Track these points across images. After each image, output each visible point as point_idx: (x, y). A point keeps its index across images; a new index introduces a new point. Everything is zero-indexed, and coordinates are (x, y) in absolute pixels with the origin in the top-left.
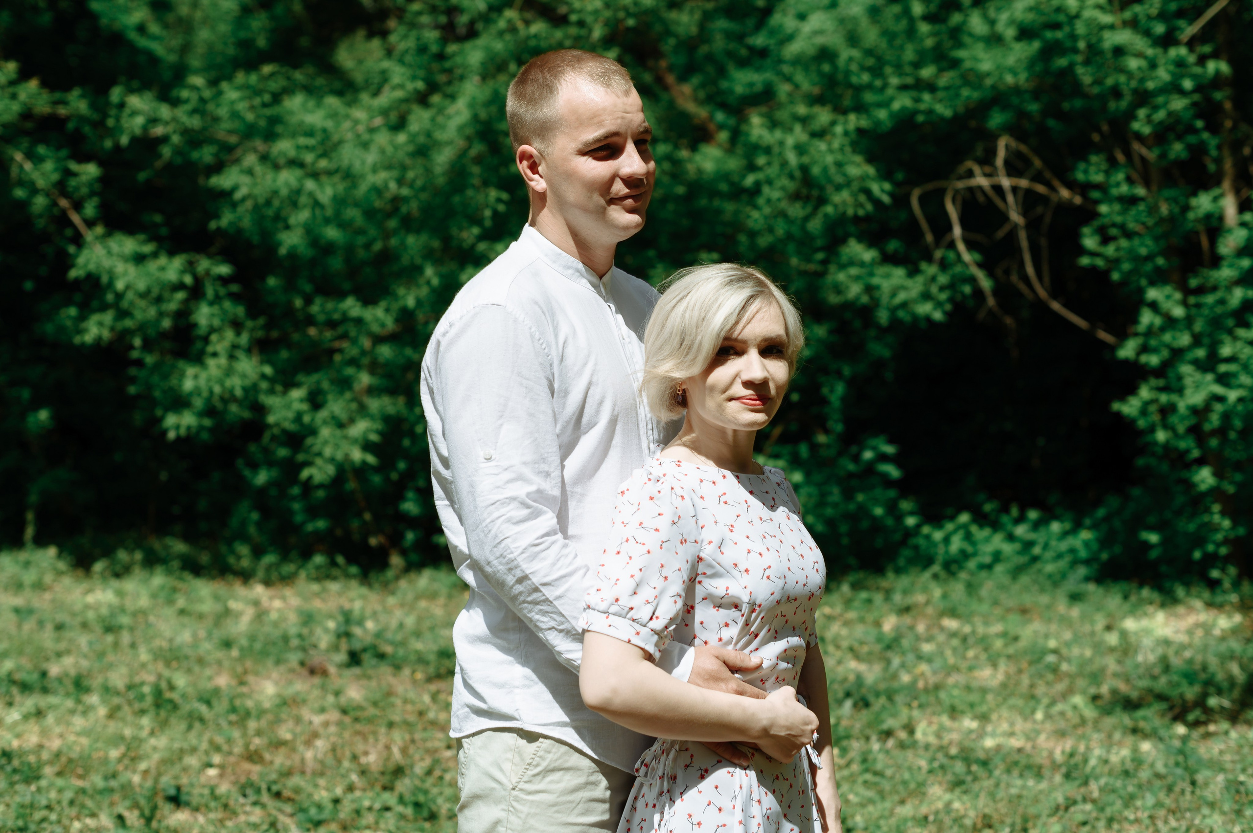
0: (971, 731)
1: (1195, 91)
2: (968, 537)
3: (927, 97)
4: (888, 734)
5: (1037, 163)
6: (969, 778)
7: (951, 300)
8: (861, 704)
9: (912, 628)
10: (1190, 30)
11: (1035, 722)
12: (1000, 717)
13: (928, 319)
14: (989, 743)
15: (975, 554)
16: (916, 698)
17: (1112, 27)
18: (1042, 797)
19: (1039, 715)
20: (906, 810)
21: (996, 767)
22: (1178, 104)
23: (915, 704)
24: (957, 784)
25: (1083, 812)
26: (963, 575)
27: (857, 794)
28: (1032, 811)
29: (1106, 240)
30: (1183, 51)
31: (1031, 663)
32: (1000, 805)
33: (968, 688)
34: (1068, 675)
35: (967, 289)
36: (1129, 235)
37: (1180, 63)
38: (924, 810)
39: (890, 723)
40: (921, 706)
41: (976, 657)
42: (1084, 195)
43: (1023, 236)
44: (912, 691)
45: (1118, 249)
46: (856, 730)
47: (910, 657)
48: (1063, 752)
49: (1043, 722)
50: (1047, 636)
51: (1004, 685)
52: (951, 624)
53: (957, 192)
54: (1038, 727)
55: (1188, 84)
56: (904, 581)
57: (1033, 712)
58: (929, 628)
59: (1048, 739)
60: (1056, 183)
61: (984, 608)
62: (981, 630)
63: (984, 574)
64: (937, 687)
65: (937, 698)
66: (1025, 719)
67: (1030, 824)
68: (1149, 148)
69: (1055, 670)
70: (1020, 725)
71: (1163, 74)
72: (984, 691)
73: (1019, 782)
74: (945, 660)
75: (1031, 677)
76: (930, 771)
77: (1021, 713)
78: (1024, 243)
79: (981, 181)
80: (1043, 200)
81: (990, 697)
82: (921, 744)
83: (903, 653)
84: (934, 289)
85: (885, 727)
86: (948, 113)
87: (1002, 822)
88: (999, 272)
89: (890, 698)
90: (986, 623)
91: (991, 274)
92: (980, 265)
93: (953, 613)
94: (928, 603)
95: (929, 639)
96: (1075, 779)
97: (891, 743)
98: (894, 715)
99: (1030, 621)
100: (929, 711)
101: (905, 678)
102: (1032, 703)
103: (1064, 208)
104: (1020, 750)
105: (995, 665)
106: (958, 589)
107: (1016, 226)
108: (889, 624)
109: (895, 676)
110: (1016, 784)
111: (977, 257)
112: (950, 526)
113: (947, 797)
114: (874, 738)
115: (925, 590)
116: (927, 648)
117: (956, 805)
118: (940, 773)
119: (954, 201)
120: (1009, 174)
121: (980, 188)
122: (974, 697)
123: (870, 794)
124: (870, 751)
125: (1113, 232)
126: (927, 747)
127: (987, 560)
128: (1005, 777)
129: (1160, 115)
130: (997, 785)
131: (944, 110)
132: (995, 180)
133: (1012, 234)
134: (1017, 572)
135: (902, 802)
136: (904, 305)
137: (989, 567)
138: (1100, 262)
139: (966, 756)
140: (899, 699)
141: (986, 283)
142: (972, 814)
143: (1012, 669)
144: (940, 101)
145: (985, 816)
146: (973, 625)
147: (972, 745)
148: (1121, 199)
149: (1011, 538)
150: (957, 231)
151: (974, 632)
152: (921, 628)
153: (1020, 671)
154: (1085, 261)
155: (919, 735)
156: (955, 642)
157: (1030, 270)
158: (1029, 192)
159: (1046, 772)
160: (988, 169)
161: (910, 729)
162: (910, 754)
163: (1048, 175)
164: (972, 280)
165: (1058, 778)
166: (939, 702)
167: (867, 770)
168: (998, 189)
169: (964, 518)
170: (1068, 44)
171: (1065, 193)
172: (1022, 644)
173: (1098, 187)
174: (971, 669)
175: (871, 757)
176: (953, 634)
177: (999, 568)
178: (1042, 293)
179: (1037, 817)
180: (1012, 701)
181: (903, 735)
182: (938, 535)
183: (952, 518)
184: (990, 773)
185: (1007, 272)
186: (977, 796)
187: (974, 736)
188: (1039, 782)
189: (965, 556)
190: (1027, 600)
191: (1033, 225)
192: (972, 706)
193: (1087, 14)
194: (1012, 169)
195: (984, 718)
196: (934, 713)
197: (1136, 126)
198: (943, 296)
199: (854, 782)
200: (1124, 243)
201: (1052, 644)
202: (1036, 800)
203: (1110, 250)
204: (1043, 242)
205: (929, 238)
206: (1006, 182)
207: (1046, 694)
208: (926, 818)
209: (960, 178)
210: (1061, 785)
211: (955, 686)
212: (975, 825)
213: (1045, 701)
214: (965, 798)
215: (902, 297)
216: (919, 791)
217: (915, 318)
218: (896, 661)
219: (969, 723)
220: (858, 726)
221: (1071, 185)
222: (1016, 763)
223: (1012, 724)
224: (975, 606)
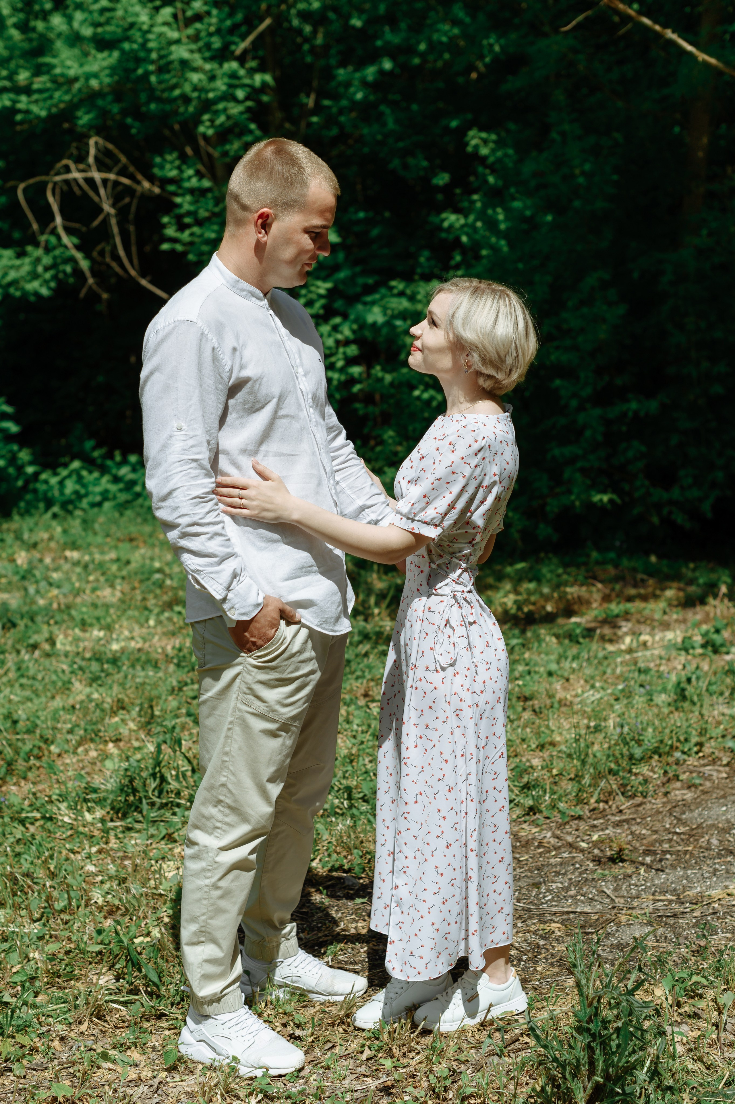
0: (100, 639)
1: (247, 98)
2: (80, 479)
3: (24, 98)
4: (35, 647)
5: (123, 159)
6: (103, 675)
7: (55, 277)
8: (9, 625)
9: (41, 560)
10: (240, 47)
11: (149, 627)
12: (121, 626)
13: (36, 294)
14: (115, 647)
15: (86, 495)
16: (52, 617)
17: (178, 42)
18: (160, 683)
19: (152, 623)
20: (58, 702)
21: (124, 664)
22: (235, 110)
23: (52, 622)
24: (94, 680)
25: (192, 690)
26: (78, 513)
27: (16, 695)
28: (154, 693)
29: (182, 227)
30: (234, 65)
31: (141, 581)
32: (129, 692)
33: (95, 606)
34: (172, 588)
35: (68, 269)
36: (199, 223)
37: (233, 75)
38: (71, 701)
39: (35, 638)
40: (56, 623)
41: (97, 580)
42: (162, 188)
43: (113, 221)
44: (47, 611)
45: (192, 234)
46: (8, 647)
47: (43, 584)
48: (173, 648)
49: (155, 627)
50: (152, 559)
51: (122, 601)
52: (75, 555)
53: (55, 184)
54: (152, 631)
55: (240, 94)
56: (30, 521)
57: (147, 620)
58: (54, 560)
59: (160, 639)
60: (139, 177)
61: (99, 539)
62: (97, 557)
63: (96, 510)
64: (68, 607)
65: (69, 615)
66: (142, 626)
67: (154, 703)
68: (214, 148)
69: (161, 585)
70: (137, 631)
71: (221, 85)
72: (107, 606)
73: (142, 674)
74: (73, 584)
75: (143, 592)
76: (72, 672)
77: (138, 622)
78: (115, 230)
79: (75, 174)
80: (129, 191)
81: (112, 611)
82: (61, 653)
83: (37, 582)
84: (40, 269)
85: (31, 641)
86: (43, 114)
87: (133, 704)
88: (95, 254)
89: (32, 620)
90: (102, 553)
91: (88, 256)
92: (78, 248)
93: (74, 546)
94: (51, 538)
95: (56, 570)
96: (183, 667)
97: (37, 653)
98: (38, 632)
99: (137, 547)
100: (64, 626)
101: (41, 602)
102: (146, 613)
103: (147, 198)
104: (139, 650)
105: (112, 586)
106: (75, 525)
107: (108, 214)
108: (22, 558)
109: (33, 602)
110: (140, 675)
111: (76, 241)
112: (64, 472)
113: (88, 690)
114: (23, 652)
115: (48, 528)
116: (55, 576)
117: (96, 696)
118: (80, 673)
119: (54, 194)
120: (99, 170)
121: (75, 180)
122: (99, 613)
123: (28, 693)
124: (23, 661)
125: (187, 220)
126: (66, 655)
127: (98, 499)
128: (131, 670)
129: (222, 119)
130: (126, 677)
131: (40, 111)
132: (89, 175)
133: (106, 222)
134: (122, 507)
135: (53, 697)
136: (14, 283)
137: (99, 504)
138: (179, 248)
139: (98, 658)
140: (39, 619)
141: (84, 264)
142: (109, 700)
143: (127, 588)
144: (36, 102)
145: (119, 700)
146: (91, 554)
147: (103, 649)
148: (192, 191)
149: (116, 479)
150: (59, 220)
151: (93, 561)
152: (48, 560)
153: (134, 589)
154: (165, 246)
155: (58, 646)
156: (78, 570)
157: (122, 253)
158: (116, 184)
159: (162, 665)
160: (81, 166)
161: (52, 641)
162: (53, 660)
163: (132, 169)
164: (72, 260)
165: (172, 668)
166: (72, 618)
167: (22, 676)
168: (90, 181)
169: (76, 464)
170: (142, 54)
171: (146, 184)
172: (133, 566)
173: (172, 181)
174: (94, 590)
175: (24, 666)
176: (77, 563)
177: (107, 505)
178: (133, 273)
179: (159, 697)
180: (130, 613)
181: (47, 647)
182: (54, 481)
183: (66, 465)
184: (119, 669)
185: (102, 253)
186: (111, 688)
187: (102, 642)
188: (157, 672)
189: (79, 496)
190: (133, 529)
191: (122, 214)
192: (98, 619)
193: (157, 29)
194: (102, 166)
195: (109, 628)
196: (68, 628)
197: (202, 129)
198: (48, 275)
199: (12, 686)
200: (196, 229)
201: (157, 565)
202: (155, 686)
203: (185, 236)
204: (132, 228)
205: (35, 226)
206: (97, 176)
207: (156, 605)
208: (73, 707)
209: (58, 174)
210: (174, 672)
211: (83, 604)
212: (112, 708)
213: (156, 610)
214: (101, 690)
215: (12, 275)
216: (67, 687)
217: (25, 294)
218: (32, 590)
219: (98, 633)
220: (10, 642)
221: (151, 178)
222: (138, 660)
223: (131, 632)
224: (90, 538)
